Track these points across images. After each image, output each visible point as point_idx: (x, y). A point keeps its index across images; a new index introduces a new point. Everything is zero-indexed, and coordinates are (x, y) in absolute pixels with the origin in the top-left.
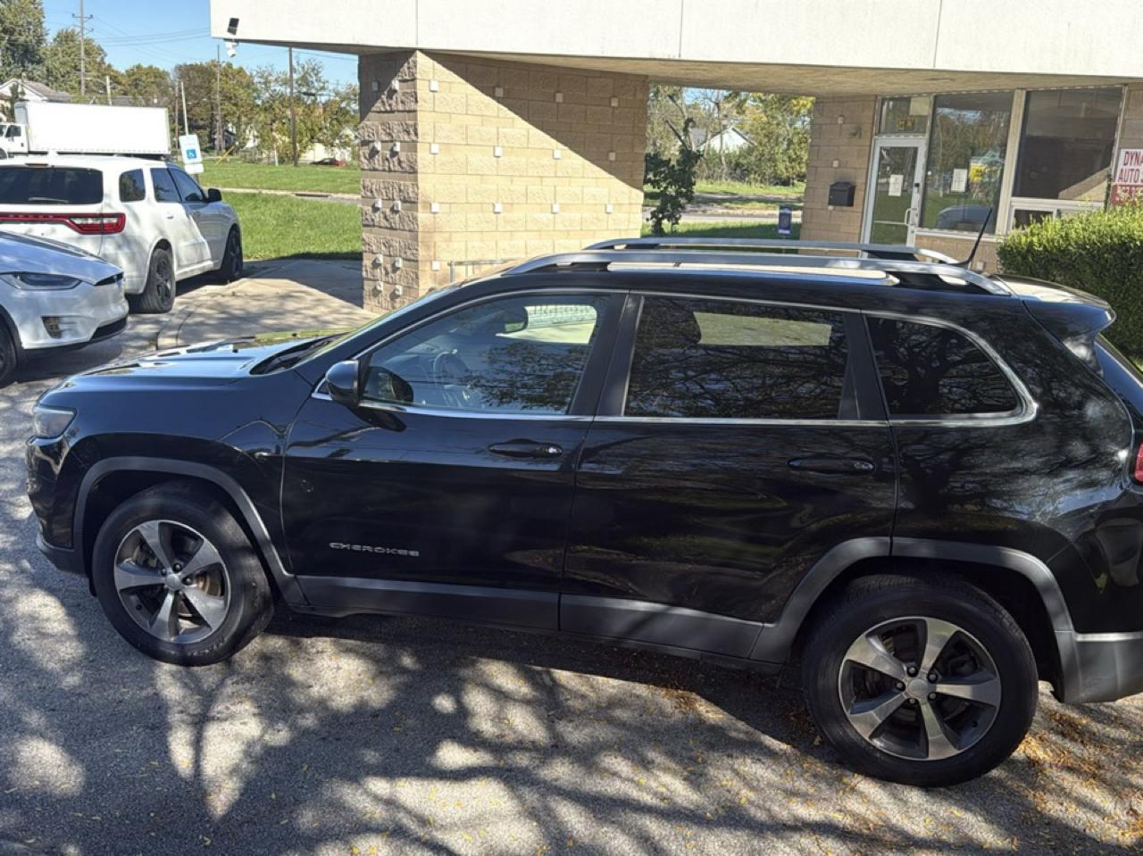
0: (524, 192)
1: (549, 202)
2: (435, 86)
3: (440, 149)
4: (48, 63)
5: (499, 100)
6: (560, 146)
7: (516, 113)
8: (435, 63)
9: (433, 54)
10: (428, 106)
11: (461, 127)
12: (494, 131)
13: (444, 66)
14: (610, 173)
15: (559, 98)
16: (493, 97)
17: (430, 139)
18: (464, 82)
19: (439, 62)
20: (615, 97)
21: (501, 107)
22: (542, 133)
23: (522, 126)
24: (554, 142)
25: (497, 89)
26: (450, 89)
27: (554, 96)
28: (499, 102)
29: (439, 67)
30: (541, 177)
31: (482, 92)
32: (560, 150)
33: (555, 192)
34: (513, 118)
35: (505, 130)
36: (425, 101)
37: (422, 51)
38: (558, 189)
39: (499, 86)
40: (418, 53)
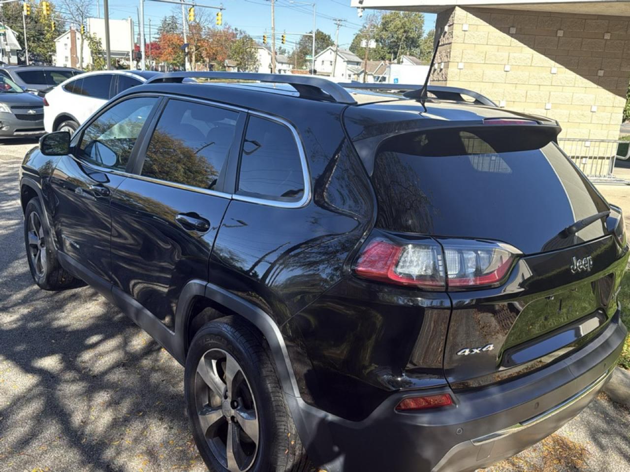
0: (524, 94)
1: (544, 102)
2: (465, 27)
3: (464, 66)
4: (422, 47)
5: (512, 36)
6: (558, 65)
7: (525, 44)
8: (468, 13)
9: (467, 8)
10: (460, 40)
11: (482, 52)
12: (507, 54)
13: (474, 15)
14: (598, 84)
15: (560, 33)
16: (508, 33)
17: (458, 60)
18: (488, 24)
19: (471, 12)
20: (608, 32)
21: (513, 39)
22: (543, 57)
23: (528, 52)
24: (553, 63)
25: (511, 29)
26: (477, 29)
27: (557, 32)
28: (512, 37)
29: (470, 16)
30: (540, 85)
31: (501, 31)
32: (556, 67)
33: (550, 95)
34: (522, 47)
35: (515, 54)
36: (458, 37)
37: (459, 6)
38: (551, 93)
39: (513, 27)
40: (457, 8)
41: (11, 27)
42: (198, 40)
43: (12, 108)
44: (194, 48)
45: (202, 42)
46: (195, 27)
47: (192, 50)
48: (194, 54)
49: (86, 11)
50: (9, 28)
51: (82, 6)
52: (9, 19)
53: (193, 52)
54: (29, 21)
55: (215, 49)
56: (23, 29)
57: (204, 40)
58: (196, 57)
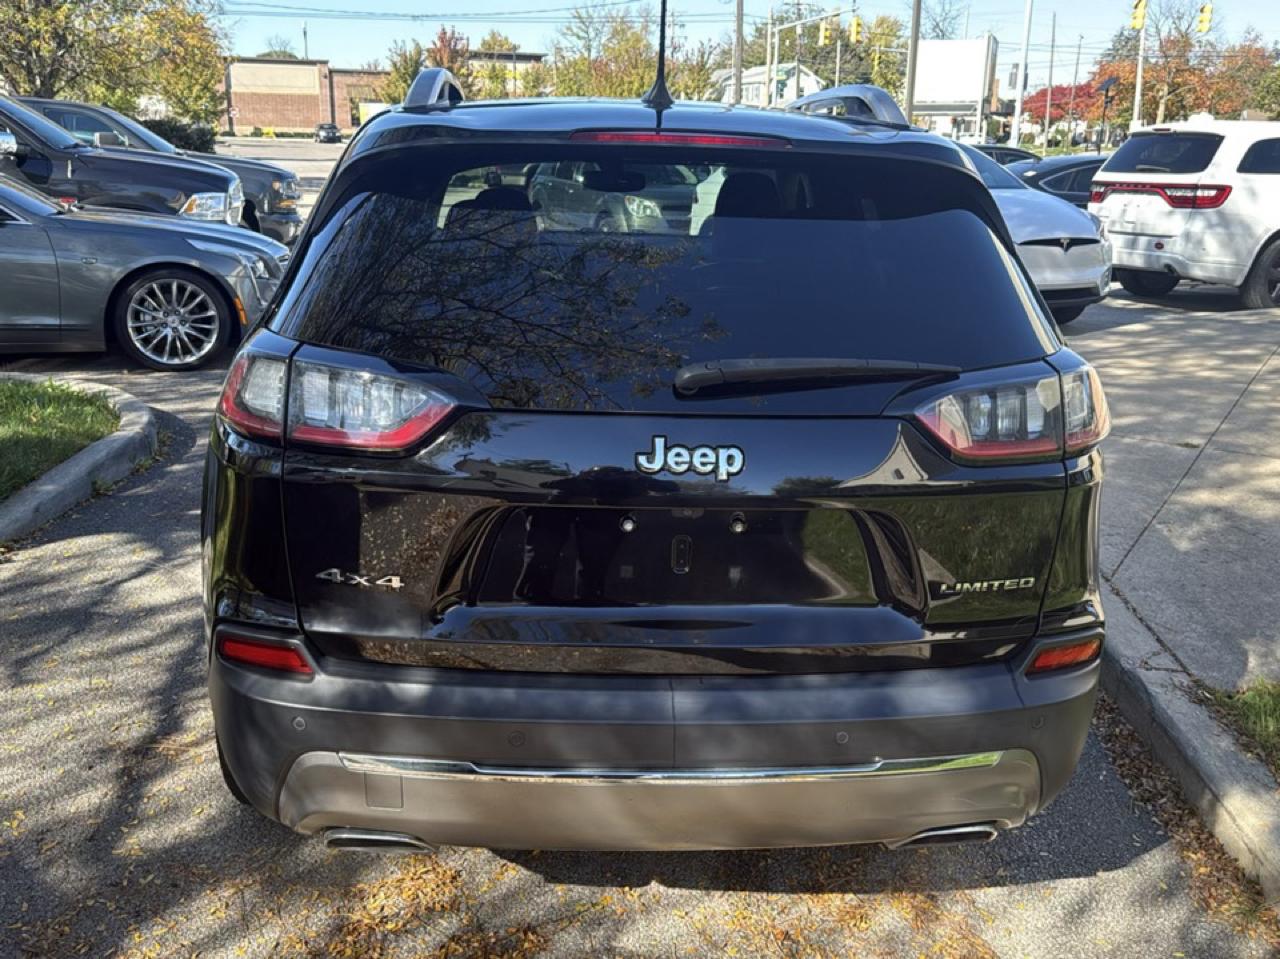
41: (816, 73)
42: (1178, 71)
43: (664, 209)
44: (1166, 88)
45: (1186, 74)
46: (1174, 43)
47: (1161, 94)
48: (1163, 101)
49: (950, 30)
50: (811, 73)
51: (945, 19)
52: (814, 58)
53: (1161, 98)
54: (849, 57)
55: (1214, 87)
56: (834, 73)
57: (1192, 71)
58: (1167, 108)
